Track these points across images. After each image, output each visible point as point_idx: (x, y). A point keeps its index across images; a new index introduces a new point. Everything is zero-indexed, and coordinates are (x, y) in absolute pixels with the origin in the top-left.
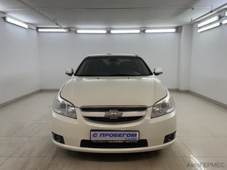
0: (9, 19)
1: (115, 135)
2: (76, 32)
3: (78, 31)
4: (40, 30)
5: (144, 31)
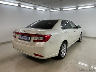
0: (37, 9)
2: (63, 10)
4: (51, 11)
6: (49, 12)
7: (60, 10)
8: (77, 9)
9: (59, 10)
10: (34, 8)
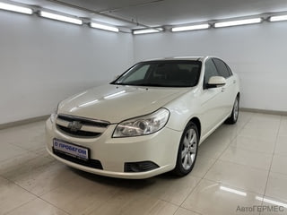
0: (93, 25)
1: (69, 148)
2: (171, 31)
3: (174, 30)
4: (135, 33)
5: (268, 20)
6: (130, 35)
7: (164, 30)
8: (212, 26)
9: (160, 32)
10: (84, 23)
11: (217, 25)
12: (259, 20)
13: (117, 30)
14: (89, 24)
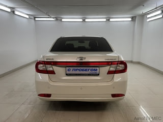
2: (61, 20)
5: (109, 20)
7: (57, 20)
8: (84, 20)
10: (11, 11)
11: (86, 20)
12: (105, 20)
13: (27, 17)
14: (13, 12)
